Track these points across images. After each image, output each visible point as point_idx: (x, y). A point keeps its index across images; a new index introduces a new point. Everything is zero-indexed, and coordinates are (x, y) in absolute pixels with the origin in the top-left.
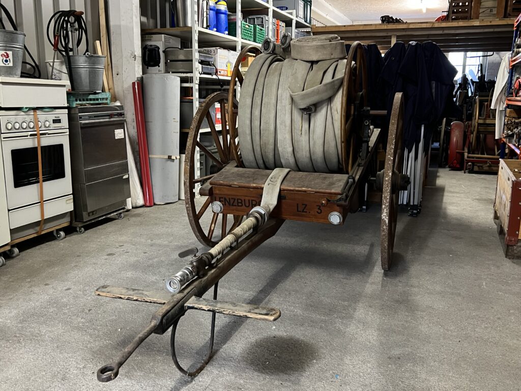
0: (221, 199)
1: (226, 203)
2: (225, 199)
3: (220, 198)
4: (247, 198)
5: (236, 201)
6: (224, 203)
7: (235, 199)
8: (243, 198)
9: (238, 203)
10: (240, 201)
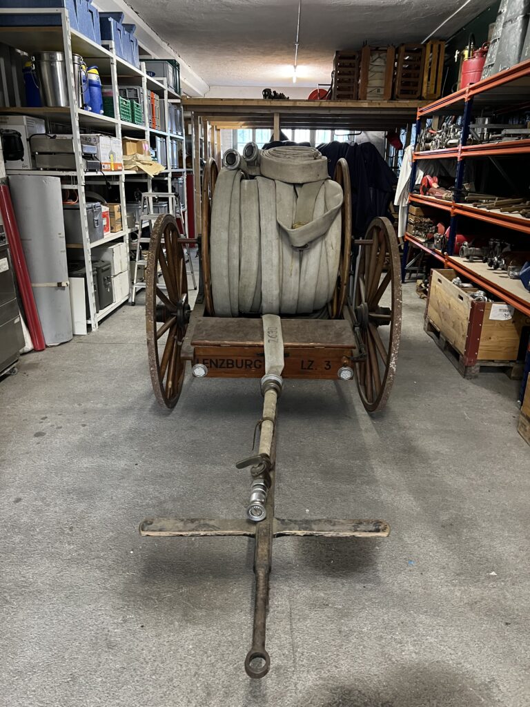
0: (206, 362)
1: (213, 365)
2: (211, 361)
3: (204, 360)
4: (240, 358)
5: (225, 362)
6: (209, 365)
7: (224, 360)
8: (234, 359)
9: (228, 364)
10: (230, 362)
